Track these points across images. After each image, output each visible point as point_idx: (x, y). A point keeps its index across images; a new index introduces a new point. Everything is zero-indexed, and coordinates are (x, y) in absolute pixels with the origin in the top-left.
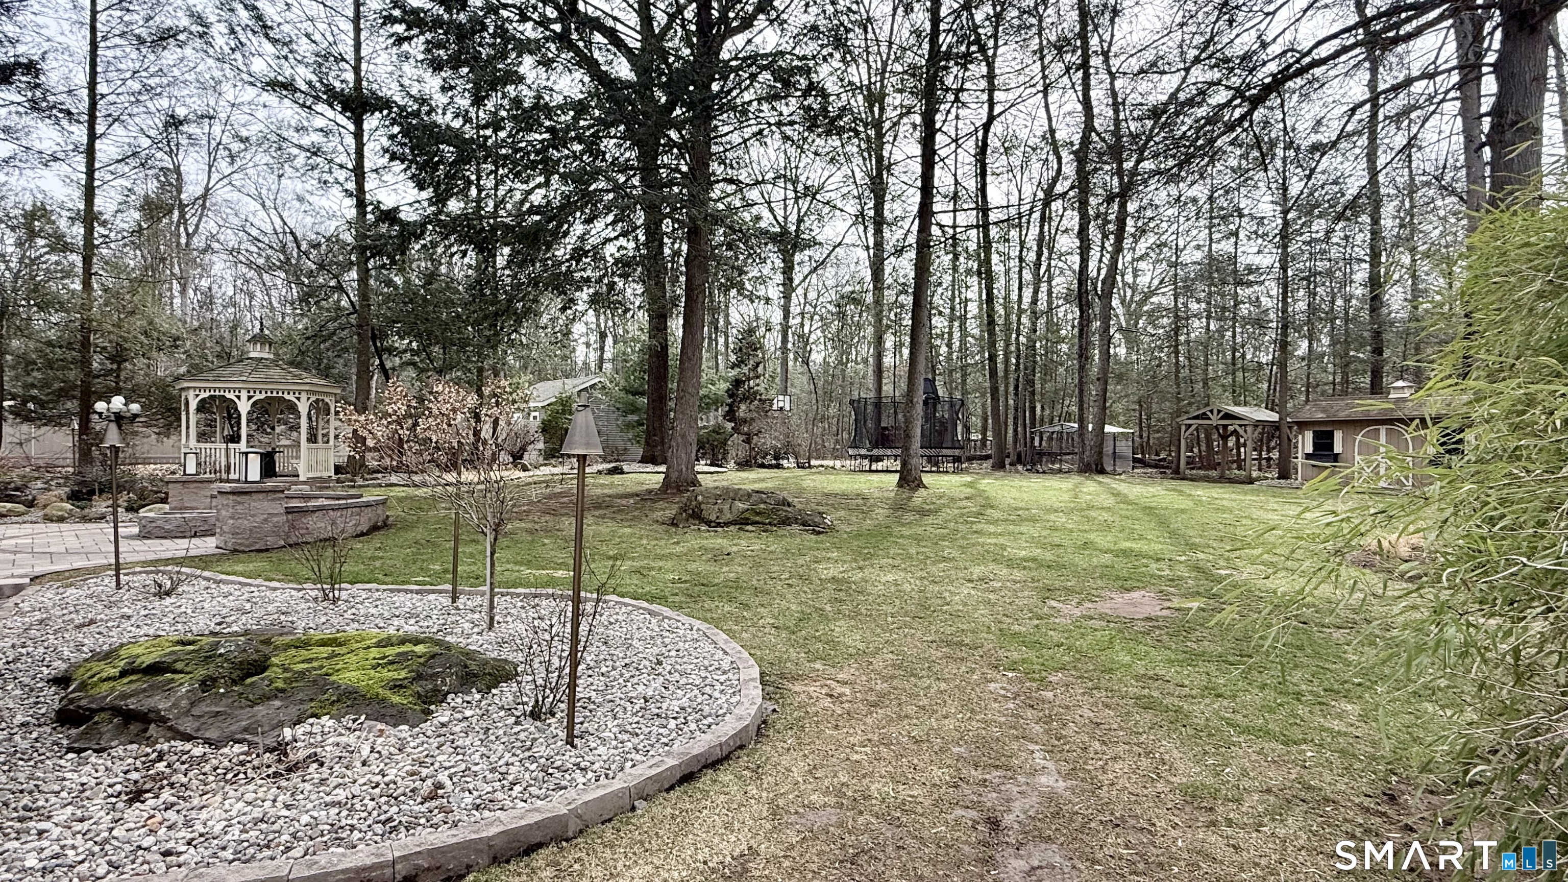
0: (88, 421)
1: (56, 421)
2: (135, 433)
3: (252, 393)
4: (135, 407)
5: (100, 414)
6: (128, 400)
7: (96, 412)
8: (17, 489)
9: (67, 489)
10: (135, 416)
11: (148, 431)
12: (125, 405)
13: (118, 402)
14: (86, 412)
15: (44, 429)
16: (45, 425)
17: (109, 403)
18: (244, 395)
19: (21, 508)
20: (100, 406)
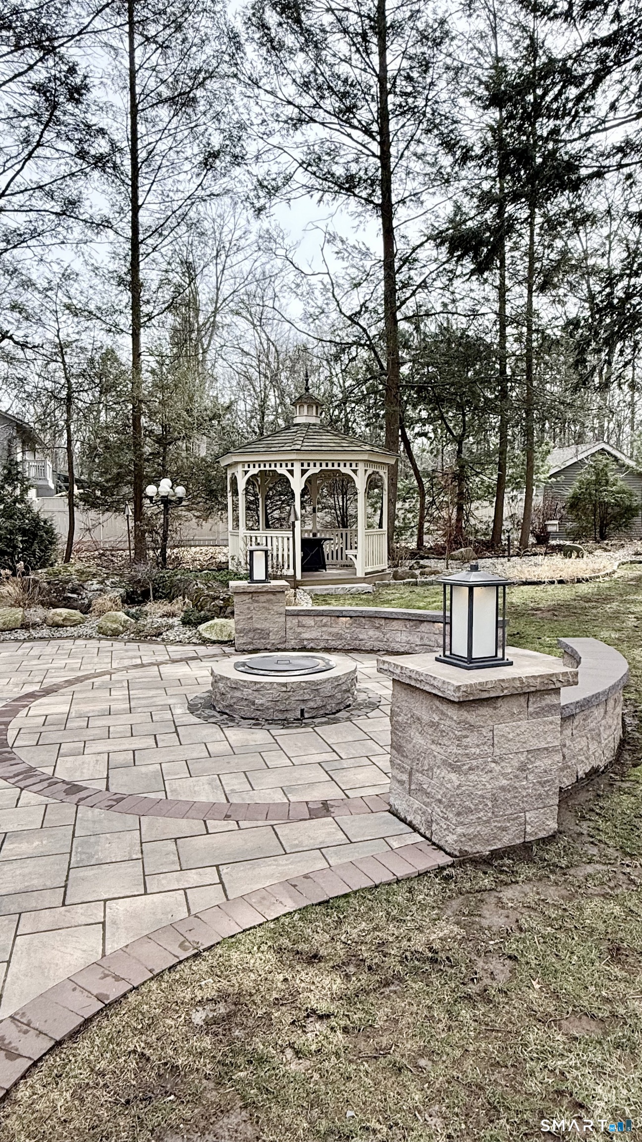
0: (141, 506)
1: (116, 508)
2: (179, 517)
3: (306, 467)
4: (180, 491)
5: (151, 498)
6: (175, 483)
7: (147, 497)
8: (73, 591)
9: (122, 591)
10: (181, 499)
11: (189, 514)
12: (171, 488)
13: (165, 484)
14: (139, 496)
15: (108, 514)
16: (107, 510)
17: (158, 486)
18: (297, 468)
19: (77, 614)
20: (151, 490)
